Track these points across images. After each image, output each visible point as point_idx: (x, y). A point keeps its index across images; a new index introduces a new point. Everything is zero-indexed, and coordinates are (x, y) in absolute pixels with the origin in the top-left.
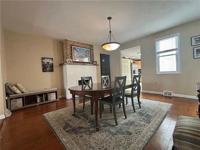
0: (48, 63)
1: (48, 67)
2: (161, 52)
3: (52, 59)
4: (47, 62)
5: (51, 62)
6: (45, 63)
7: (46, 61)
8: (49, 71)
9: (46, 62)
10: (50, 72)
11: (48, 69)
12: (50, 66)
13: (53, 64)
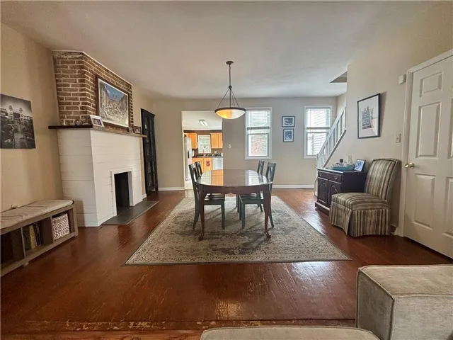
0: (16, 115)
1: (16, 131)
2: (252, 128)
3: (28, 104)
4: (14, 114)
5: (25, 114)
6: (7, 114)
7: (11, 109)
8: (23, 146)
9: (8, 111)
10: (26, 148)
11: (19, 137)
12: (23, 129)
13: (31, 121)
